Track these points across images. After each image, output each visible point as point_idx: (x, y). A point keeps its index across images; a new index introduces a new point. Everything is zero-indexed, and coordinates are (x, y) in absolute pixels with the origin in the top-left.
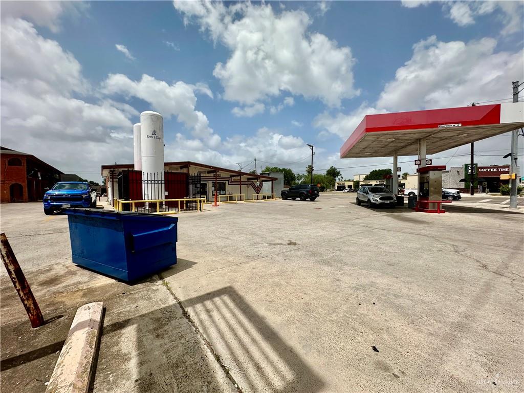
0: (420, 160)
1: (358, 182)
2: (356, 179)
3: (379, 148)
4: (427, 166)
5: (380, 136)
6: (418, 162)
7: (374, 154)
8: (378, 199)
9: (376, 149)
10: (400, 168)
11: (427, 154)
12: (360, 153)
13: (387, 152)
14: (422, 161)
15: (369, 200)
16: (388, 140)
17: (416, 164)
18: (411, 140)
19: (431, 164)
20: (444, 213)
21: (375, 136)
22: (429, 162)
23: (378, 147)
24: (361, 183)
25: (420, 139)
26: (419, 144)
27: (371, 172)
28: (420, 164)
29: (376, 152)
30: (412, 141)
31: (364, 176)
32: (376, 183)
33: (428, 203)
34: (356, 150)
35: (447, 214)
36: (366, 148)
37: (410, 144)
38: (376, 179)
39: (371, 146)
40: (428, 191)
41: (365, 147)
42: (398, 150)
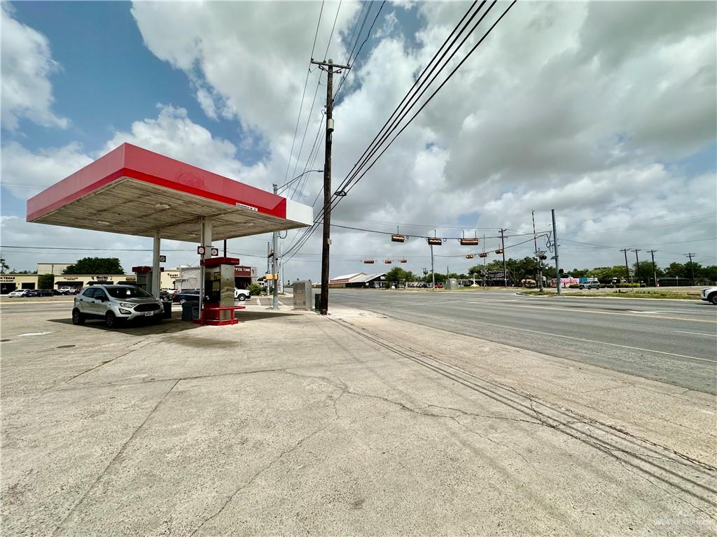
0: (204, 248)
1: (51, 277)
2: (45, 270)
3: (130, 218)
4: (213, 257)
5: (147, 193)
6: (202, 251)
7: (115, 227)
8: (132, 310)
9: (125, 218)
10: (165, 257)
11: (213, 240)
12: (84, 219)
13: (141, 228)
14: (207, 249)
15: (110, 313)
16: (159, 205)
17: (199, 253)
18: (192, 214)
19: (217, 255)
20: (237, 323)
21: (137, 191)
22: (214, 252)
23: (130, 214)
24: (56, 280)
25: (204, 217)
26: (202, 225)
27: (80, 261)
28: (204, 254)
29: (121, 223)
30: (191, 218)
31: (65, 267)
32: (92, 280)
33: (218, 311)
34: (80, 211)
35: (240, 324)
36: (105, 210)
37: (185, 222)
38: (90, 273)
39: (117, 209)
40: (219, 293)
41: (105, 207)
42: (163, 227)
